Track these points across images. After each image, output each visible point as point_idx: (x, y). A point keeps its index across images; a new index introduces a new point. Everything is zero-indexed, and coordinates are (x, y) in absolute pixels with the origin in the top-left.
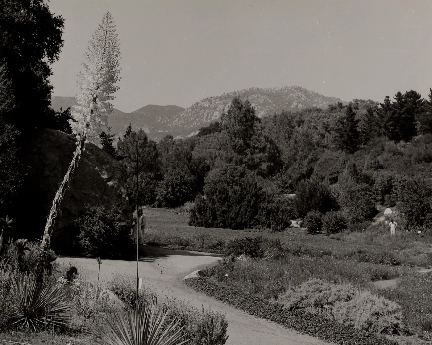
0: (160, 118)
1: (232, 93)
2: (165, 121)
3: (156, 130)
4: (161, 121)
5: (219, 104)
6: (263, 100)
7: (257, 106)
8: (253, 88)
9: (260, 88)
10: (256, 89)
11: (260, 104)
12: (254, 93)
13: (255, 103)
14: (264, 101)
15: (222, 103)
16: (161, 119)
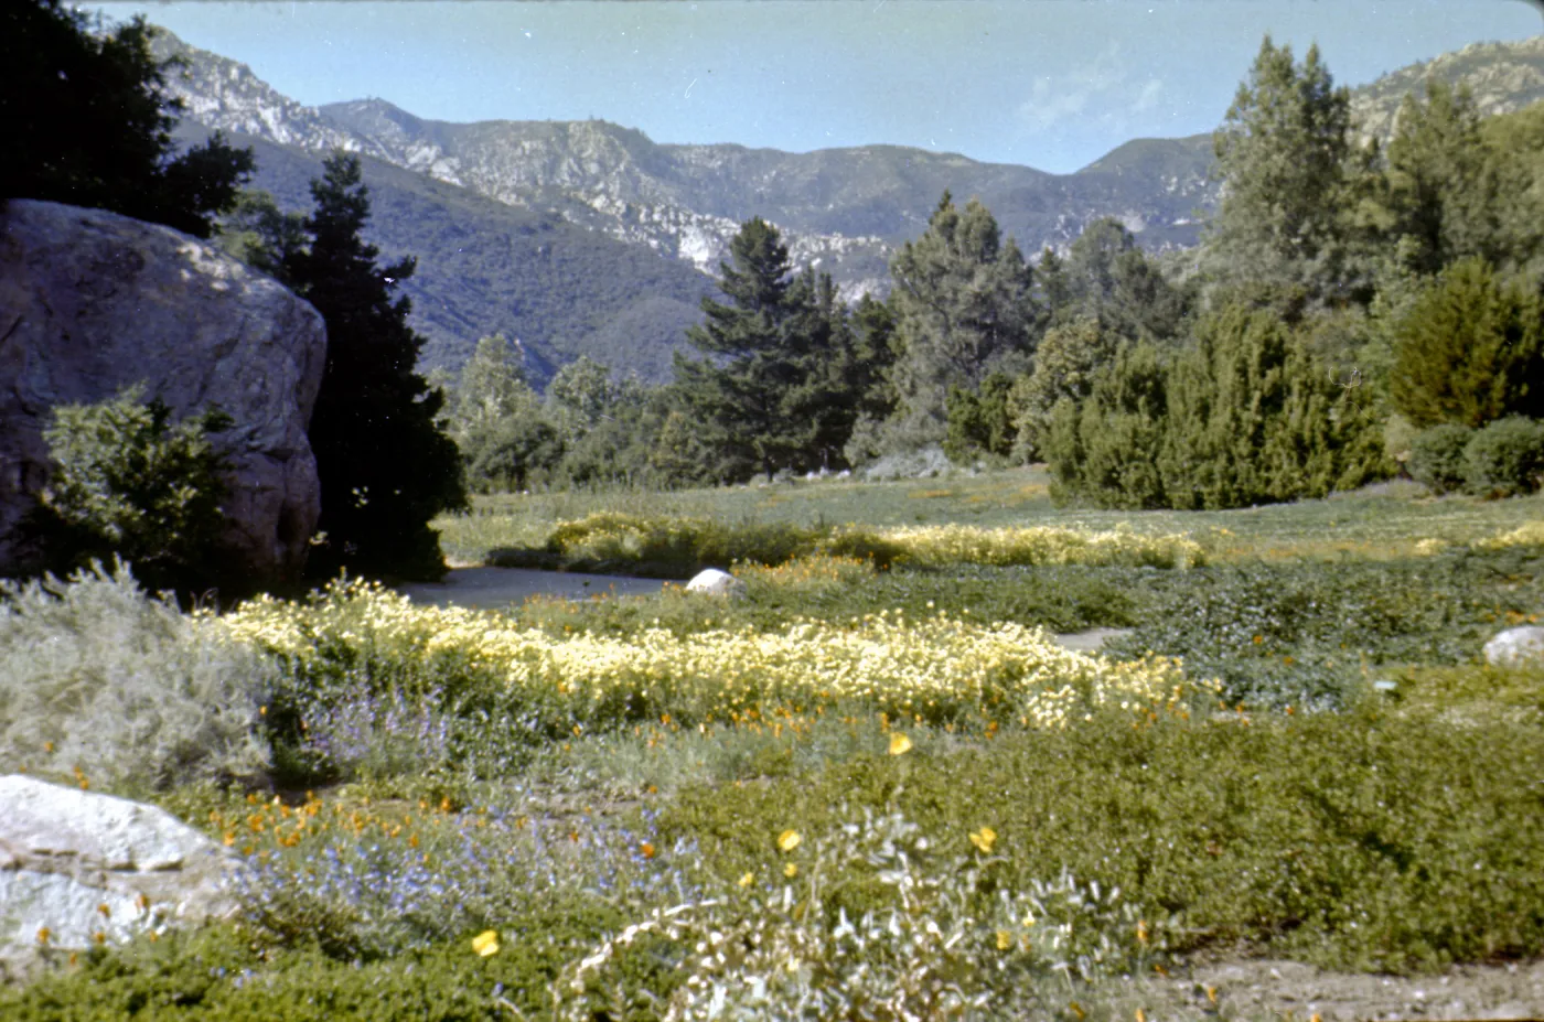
0: (1174, 180)
1: (1409, 68)
2: (1192, 188)
3: (1165, 220)
4: (1178, 189)
5: (1368, 110)
6: (1518, 81)
7: (1500, 102)
8: (1480, 45)
9: (1505, 41)
10: (1493, 48)
11: (1511, 96)
12: (1487, 61)
13: (1495, 93)
14: (1525, 81)
15: (1380, 106)
16: (1179, 182)
